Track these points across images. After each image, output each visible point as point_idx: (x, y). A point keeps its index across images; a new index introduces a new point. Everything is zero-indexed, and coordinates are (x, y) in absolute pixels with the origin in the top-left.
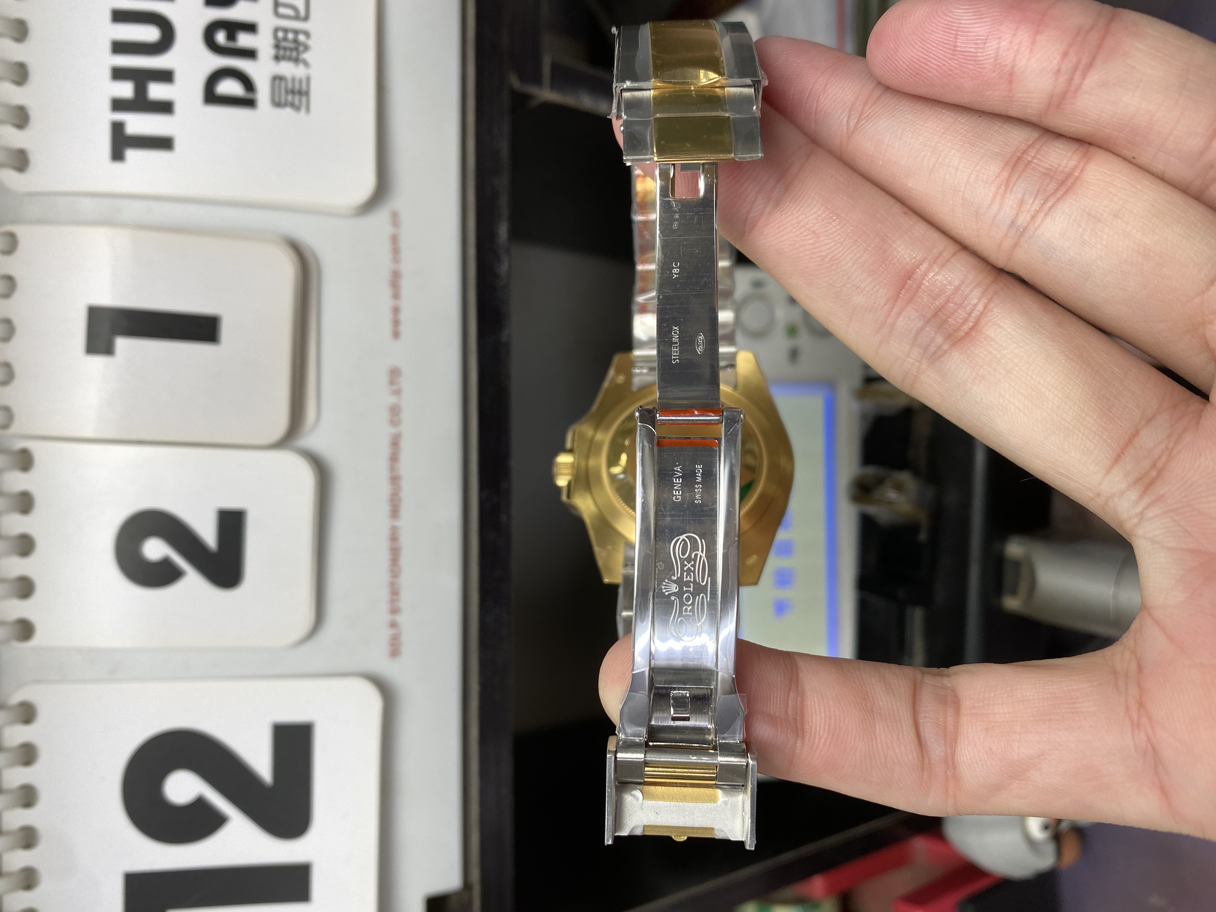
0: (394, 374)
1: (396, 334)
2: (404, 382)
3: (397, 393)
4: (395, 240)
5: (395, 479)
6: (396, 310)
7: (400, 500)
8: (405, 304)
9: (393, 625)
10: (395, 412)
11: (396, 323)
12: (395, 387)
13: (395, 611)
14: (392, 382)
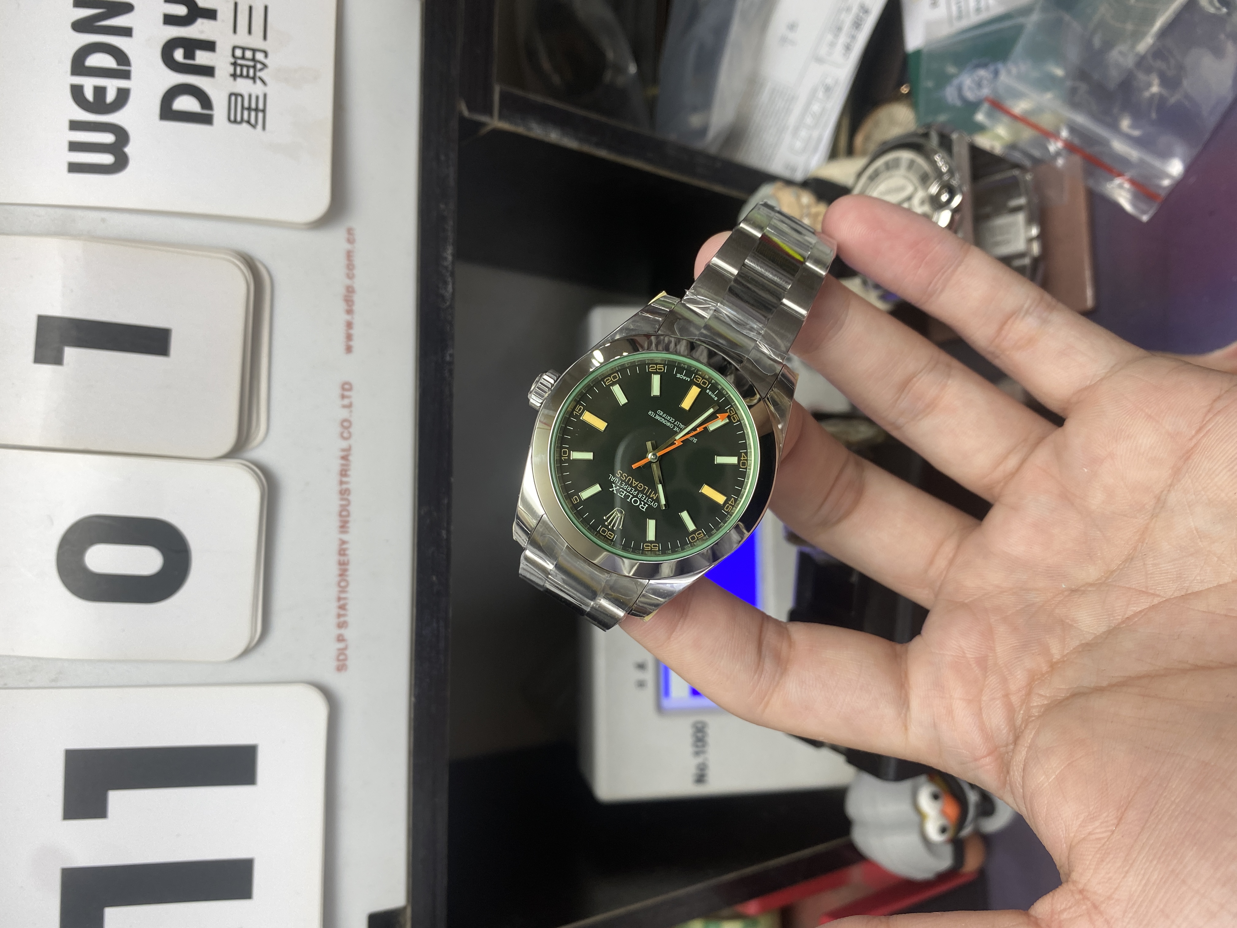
0: (346, 387)
1: (349, 349)
2: (355, 396)
3: (350, 406)
4: (349, 255)
5: (344, 493)
6: (349, 325)
7: (348, 515)
8: (357, 320)
9: (340, 639)
10: (346, 425)
11: (349, 337)
12: (346, 402)
13: (342, 625)
14: (343, 397)
